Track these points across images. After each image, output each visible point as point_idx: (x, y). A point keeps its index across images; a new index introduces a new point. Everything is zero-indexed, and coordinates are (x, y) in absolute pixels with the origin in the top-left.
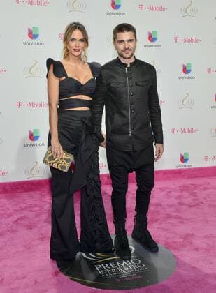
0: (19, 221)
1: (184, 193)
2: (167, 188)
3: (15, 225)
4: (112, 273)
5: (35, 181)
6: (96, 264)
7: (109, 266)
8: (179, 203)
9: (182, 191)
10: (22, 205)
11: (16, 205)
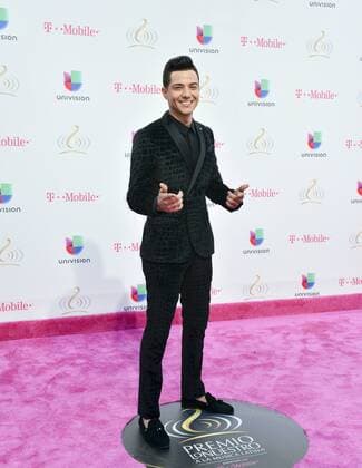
0: (56, 381)
1: (309, 335)
2: (283, 327)
3: (49, 386)
4: (211, 457)
5: (76, 318)
6: (185, 444)
7: (205, 446)
8: (303, 351)
9: (306, 332)
10: (56, 356)
11: (47, 355)
